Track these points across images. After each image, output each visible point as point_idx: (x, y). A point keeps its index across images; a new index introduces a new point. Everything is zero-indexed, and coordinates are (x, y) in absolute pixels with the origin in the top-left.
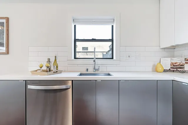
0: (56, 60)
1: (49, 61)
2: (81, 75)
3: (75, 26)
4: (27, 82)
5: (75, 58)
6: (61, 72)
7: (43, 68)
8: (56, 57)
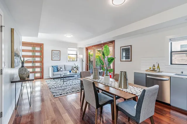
0: (158, 66)
1: (154, 66)
2: (176, 74)
3: (171, 43)
4: (146, 74)
5: (171, 64)
6: (162, 72)
7: (151, 69)
8: (158, 64)
